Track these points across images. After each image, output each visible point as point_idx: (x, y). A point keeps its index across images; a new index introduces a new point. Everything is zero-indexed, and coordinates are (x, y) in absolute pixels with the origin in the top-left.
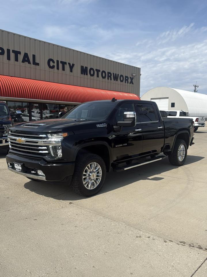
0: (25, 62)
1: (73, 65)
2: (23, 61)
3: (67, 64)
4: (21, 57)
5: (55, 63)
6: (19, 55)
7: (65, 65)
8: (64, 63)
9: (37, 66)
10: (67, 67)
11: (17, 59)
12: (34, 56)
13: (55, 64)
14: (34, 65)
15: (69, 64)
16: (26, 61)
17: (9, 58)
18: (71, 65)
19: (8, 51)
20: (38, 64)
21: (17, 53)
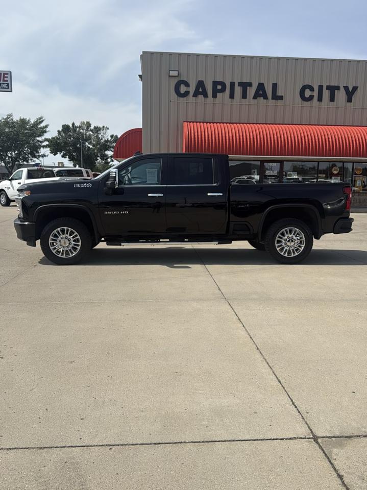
0: (258, 98)
1: (355, 88)
2: (255, 97)
3: (342, 89)
4: (251, 91)
5: (314, 92)
6: (248, 88)
7: (336, 91)
8: (333, 89)
9: (279, 101)
10: (341, 95)
11: (244, 96)
12: (275, 86)
13: (316, 94)
14: (274, 101)
15: (346, 88)
16: (260, 96)
17: (232, 96)
18: (350, 90)
19: (232, 84)
20: (281, 98)
21: (245, 86)
